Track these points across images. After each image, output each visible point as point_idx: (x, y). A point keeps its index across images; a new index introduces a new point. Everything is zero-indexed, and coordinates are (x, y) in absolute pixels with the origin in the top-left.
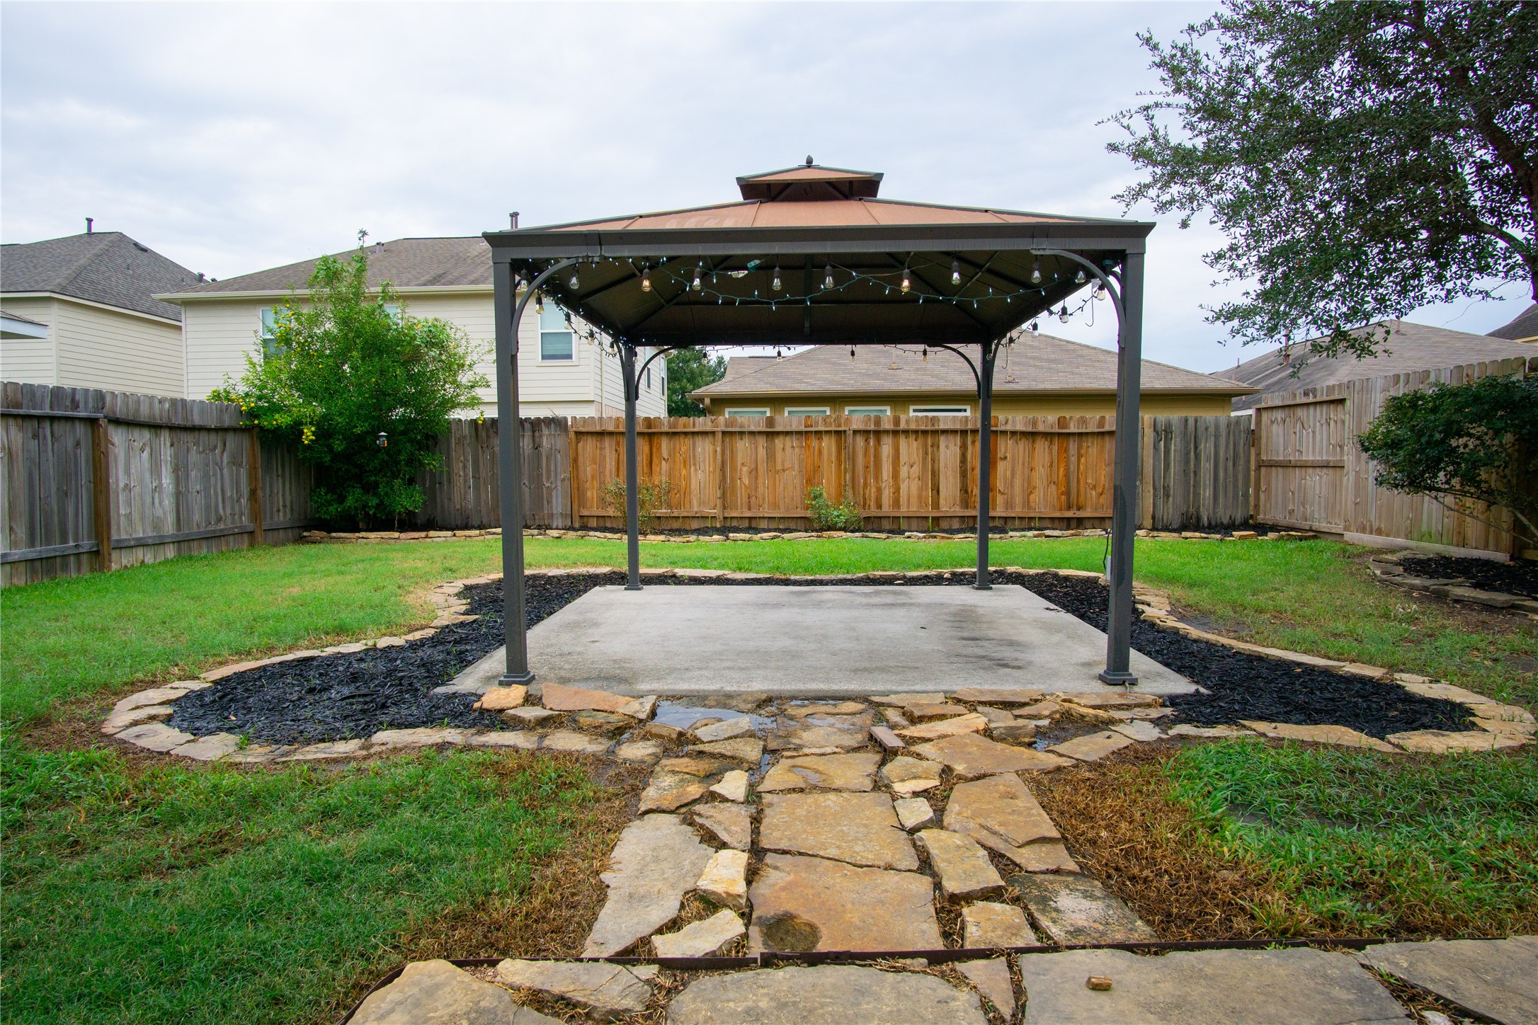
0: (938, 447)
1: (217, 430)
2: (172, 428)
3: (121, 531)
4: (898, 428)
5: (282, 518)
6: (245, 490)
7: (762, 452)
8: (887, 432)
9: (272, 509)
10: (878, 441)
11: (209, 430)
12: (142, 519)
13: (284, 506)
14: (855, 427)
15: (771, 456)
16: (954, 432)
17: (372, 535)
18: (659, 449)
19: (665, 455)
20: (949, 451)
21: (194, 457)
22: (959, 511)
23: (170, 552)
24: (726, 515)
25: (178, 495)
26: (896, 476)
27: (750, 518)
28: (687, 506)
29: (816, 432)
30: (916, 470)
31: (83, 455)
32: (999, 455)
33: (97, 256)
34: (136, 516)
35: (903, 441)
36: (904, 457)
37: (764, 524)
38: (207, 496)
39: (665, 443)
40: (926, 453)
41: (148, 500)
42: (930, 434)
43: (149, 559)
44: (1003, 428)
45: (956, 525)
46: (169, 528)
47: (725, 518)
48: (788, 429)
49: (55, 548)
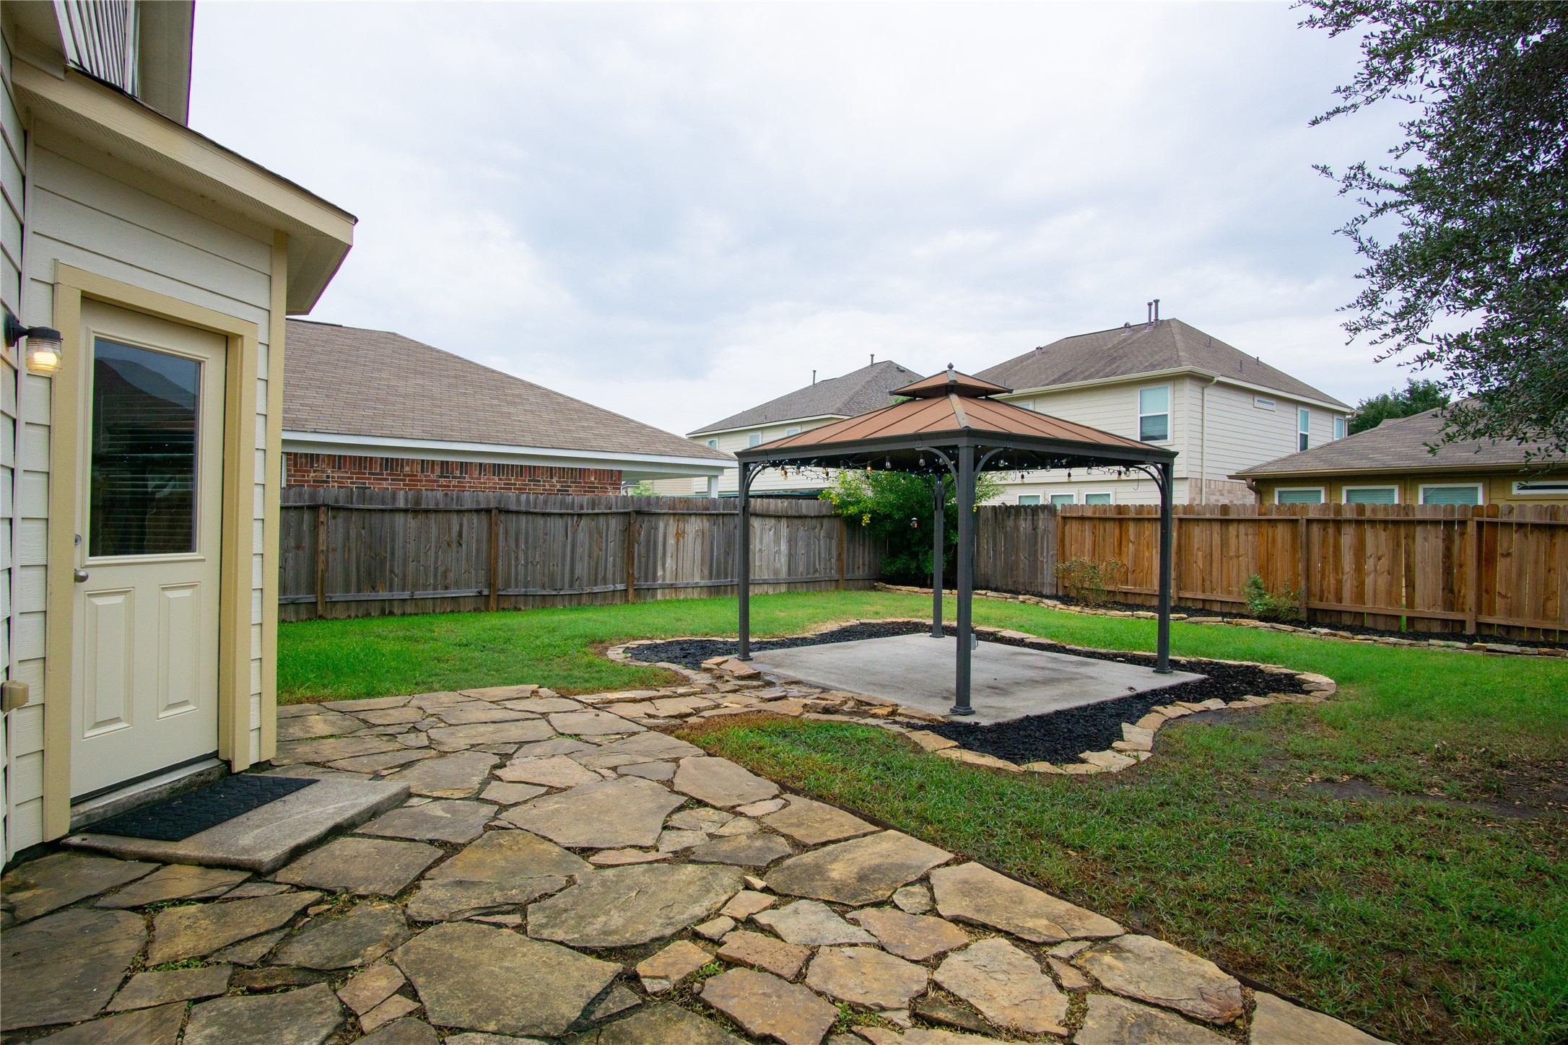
0: (1414, 538)
1: (816, 517)
2: (788, 517)
3: (755, 575)
4: (1363, 518)
5: (860, 573)
6: (834, 553)
7: (1217, 539)
8: (1349, 521)
9: (854, 565)
10: (1339, 532)
11: (811, 517)
12: (768, 569)
13: (864, 565)
14: (1311, 516)
15: (1224, 543)
16: (1436, 523)
17: (904, 588)
18: (1127, 532)
19: (1132, 538)
20: (1427, 546)
21: (801, 533)
22: (1440, 613)
23: (783, 588)
24: (1181, 595)
25: (790, 556)
26: (1359, 569)
27: (1204, 601)
28: (1149, 585)
29: (1269, 521)
30: (1384, 563)
31: (738, 533)
32: (1499, 551)
33: (868, 382)
34: (764, 566)
35: (1369, 533)
36: (1370, 548)
37: (1216, 608)
38: (808, 557)
39: (1132, 528)
40: (1398, 545)
41: (772, 558)
42: (1403, 524)
43: (771, 592)
44: (1505, 519)
45: (1436, 628)
46: (783, 574)
47: (1180, 599)
48: (1242, 517)
49: (721, 581)
